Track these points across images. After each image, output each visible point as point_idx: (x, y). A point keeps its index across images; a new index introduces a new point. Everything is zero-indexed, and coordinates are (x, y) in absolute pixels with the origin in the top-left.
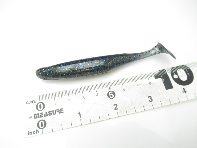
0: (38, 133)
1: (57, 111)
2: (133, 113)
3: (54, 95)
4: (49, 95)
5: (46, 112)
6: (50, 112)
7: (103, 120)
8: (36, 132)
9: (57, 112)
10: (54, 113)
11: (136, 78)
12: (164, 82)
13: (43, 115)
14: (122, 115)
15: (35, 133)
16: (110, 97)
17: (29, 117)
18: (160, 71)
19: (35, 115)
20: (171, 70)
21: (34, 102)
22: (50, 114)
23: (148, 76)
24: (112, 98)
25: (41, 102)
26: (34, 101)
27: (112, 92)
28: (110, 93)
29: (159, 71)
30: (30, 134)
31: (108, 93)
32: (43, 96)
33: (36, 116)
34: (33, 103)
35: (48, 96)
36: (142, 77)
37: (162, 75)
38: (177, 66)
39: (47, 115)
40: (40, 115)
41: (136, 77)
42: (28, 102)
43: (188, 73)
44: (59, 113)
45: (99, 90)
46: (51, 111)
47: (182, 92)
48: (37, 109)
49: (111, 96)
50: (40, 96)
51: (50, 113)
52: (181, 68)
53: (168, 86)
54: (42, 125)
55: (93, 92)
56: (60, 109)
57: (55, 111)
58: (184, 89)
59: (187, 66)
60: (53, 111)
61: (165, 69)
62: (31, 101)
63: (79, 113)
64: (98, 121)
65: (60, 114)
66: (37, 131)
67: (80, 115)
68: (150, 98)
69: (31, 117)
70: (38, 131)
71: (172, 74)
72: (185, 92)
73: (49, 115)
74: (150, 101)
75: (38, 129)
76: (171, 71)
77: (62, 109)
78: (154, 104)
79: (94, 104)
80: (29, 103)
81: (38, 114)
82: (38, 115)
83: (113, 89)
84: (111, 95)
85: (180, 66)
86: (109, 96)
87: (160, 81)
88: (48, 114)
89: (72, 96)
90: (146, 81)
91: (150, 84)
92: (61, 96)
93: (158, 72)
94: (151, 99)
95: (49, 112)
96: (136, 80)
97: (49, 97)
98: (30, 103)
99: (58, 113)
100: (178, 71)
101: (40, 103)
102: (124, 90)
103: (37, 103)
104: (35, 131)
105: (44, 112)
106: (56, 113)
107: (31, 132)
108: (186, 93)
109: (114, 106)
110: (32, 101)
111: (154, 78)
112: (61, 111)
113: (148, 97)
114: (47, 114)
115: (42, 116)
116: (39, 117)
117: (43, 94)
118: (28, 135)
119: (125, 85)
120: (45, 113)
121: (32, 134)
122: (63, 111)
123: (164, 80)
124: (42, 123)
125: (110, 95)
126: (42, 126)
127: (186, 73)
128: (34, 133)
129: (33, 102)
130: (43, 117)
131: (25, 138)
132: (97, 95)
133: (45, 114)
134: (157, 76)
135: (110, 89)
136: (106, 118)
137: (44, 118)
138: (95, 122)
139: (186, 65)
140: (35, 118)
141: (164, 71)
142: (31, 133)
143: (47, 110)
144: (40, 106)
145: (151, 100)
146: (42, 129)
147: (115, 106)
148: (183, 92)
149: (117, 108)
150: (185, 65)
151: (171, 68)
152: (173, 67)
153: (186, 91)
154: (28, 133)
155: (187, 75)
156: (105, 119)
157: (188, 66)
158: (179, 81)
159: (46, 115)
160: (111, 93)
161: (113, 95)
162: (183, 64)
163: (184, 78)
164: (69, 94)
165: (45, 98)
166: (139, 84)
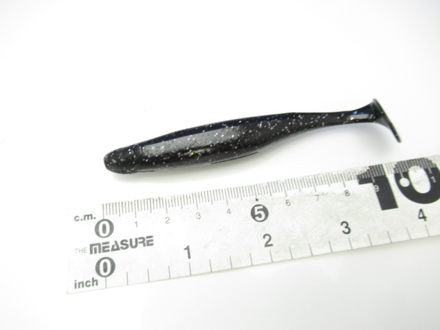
0: (97, 284)
1: (139, 241)
2: (305, 256)
3: (135, 206)
4: (124, 206)
5: (116, 242)
6: (124, 242)
7: (238, 266)
8: (91, 283)
9: (140, 243)
10: (134, 244)
11: (315, 180)
12: (378, 194)
13: (108, 247)
14: (281, 259)
15: (89, 286)
16: (257, 218)
17: (78, 250)
18: (370, 167)
19: (92, 246)
20: (394, 167)
21: (92, 218)
22: (124, 247)
23: (342, 177)
24: (262, 221)
25: (105, 218)
26: (91, 215)
27: (261, 207)
28: (256, 208)
29: (368, 168)
30: (79, 287)
31: (253, 210)
32: (111, 205)
33: (93, 248)
34: (88, 219)
35: (121, 208)
36: (331, 179)
37: (374, 177)
38: (410, 160)
39: (118, 249)
40: (104, 248)
41: (316, 177)
42: (78, 217)
43: (433, 178)
44: (144, 246)
45: (234, 201)
46: (126, 241)
47: (417, 217)
48: (98, 233)
49: (260, 216)
50: (105, 207)
51: (125, 244)
52: (417, 165)
53: (387, 201)
54: (106, 268)
55: (221, 205)
56: (147, 237)
57: (136, 240)
58: (421, 211)
59: (431, 161)
60: (131, 240)
61: (381, 165)
62: (85, 216)
63: (188, 248)
64: (226, 268)
65: (147, 247)
66: (95, 281)
67: (189, 253)
68: (345, 225)
69: (84, 250)
71: (397, 177)
72: (424, 218)
73: (122, 248)
74: (344, 232)
75: (97, 277)
76: (395, 169)
77: (151, 237)
78: (354, 240)
79: (221, 230)
80: (80, 218)
81: (99, 244)
82: (97, 247)
83: (264, 200)
84: (260, 213)
85: (415, 160)
86: (253, 215)
87: (370, 189)
88: (120, 246)
89: (174, 211)
90: (338, 188)
91: (348, 194)
92: (149, 208)
93: (366, 171)
94: (347, 227)
95: (122, 242)
96: (315, 184)
97: (124, 208)
98: (82, 220)
99: (140, 245)
100: (410, 169)
101: (104, 220)
102: (289, 204)
103: (97, 221)
104: (91, 280)
105: (111, 240)
106: (136, 246)
107: (82, 282)
108: (425, 220)
109: (264, 237)
110: (88, 216)
111: (356, 182)
112: (148, 241)
113: (342, 224)
114: (118, 246)
115: (106, 249)
116: (100, 252)
117: (111, 202)
118: (76, 287)
119: (292, 193)
120: (114, 244)
121: (83, 286)
122: (152, 241)
123: (378, 188)
124: (105, 264)
125: (257, 213)
126: (105, 270)
127: (429, 176)
128: (88, 284)
129: (90, 217)
130: (108, 251)
132: (229, 212)
133: (113, 246)
134: (363, 180)
135: (257, 200)
136: (244, 264)
137: (110, 254)
138: (220, 271)
139: (429, 159)
140: (91, 253)
141: (379, 168)
142: (81, 285)
143: (117, 236)
144: (104, 227)
145: (347, 230)
146: (104, 278)
147: (267, 238)
148: (420, 218)
149: (269, 243)
150: (427, 159)
151: (396, 163)
153: (426, 215)
154: (76, 284)
155: (431, 181)
156: (243, 266)
157: (433, 162)
158: (410, 193)
159: (116, 248)
160: (259, 210)
161: (262, 213)
162: (422, 157)
163: (423, 187)
164: (168, 206)
165: (115, 211)
166: (323, 194)
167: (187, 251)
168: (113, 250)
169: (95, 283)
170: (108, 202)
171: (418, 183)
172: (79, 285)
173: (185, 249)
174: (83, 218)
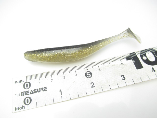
0: (24, 108)
1: (41, 89)
2: (108, 90)
3: (39, 76)
4: (35, 76)
5: (32, 90)
6: (35, 90)
8: (22, 108)
9: (41, 90)
10: (39, 91)
11: (109, 61)
12: (134, 63)
13: (29, 93)
14: (98, 92)
15: (21, 109)
16: (88, 77)
17: (16, 95)
18: (130, 54)
19: (22, 93)
20: (140, 53)
21: (22, 82)
22: (35, 92)
23: (120, 58)
24: (90, 78)
25: (27, 81)
26: (22, 81)
27: (89, 72)
28: (87, 73)
29: (129, 54)
30: (17, 110)
31: (86, 73)
32: (30, 76)
33: (22, 94)
34: (21, 82)
36: (115, 59)
37: (132, 57)
38: (146, 50)
39: (33, 93)
40: (27, 93)
41: (110, 59)
42: (17, 82)
43: (156, 55)
44: (43, 91)
45: (78, 71)
46: (36, 90)
48: (24, 88)
49: (89, 76)
50: (27, 77)
51: (35, 91)
52: (149, 51)
53: (139, 66)
55: (73, 73)
56: (44, 88)
57: (40, 89)
58: (153, 68)
59: (154, 49)
60: (38, 89)
61: (135, 52)
62: (19, 81)
63: (61, 91)
64: (77, 97)
65: (44, 92)
67: (61, 92)
68: (123, 76)
69: (19, 95)
70: (24, 107)
71: (142, 56)
72: (154, 71)
73: (34, 93)
74: (123, 79)
75: (24, 105)
76: (140, 54)
77: (46, 87)
78: (127, 82)
79: (73, 82)
81: (25, 92)
82: (24, 93)
83: (90, 69)
84: (89, 75)
85: (148, 49)
87: (131, 62)
88: (33, 92)
89: (55, 76)
90: (118, 62)
91: (123, 65)
92: (45, 76)
93: (129, 55)
94: (124, 77)
96: (110, 62)
98: (18, 83)
99: (42, 91)
100: (146, 53)
101: (27, 82)
102: (100, 70)
103: (24, 83)
104: (22, 107)
105: (30, 90)
107: (18, 108)
108: (155, 72)
109: (91, 84)
110: (20, 81)
111: (125, 60)
112: (44, 89)
113: (122, 76)
115: (28, 94)
116: (25, 95)
117: (30, 75)
118: (16, 110)
119: (101, 66)
121: (19, 109)
122: (46, 89)
123: (134, 61)
124: (28, 100)
125: (87, 75)
126: (28, 102)
127: (154, 55)
128: (21, 108)
129: (21, 81)
130: (29, 94)
131: (12, 113)
132: (76, 75)
133: (31, 92)
134: (128, 58)
135: (87, 70)
137: (29, 96)
138: (74, 99)
139: (153, 48)
140: (22, 96)
141: (134, 53)
142: (18, 109)
144: (27, 85)
145: (124, 78)
146: (27, 105)
147: (92, 84)
148: (152, 71)
149: (93, 86)
150: (152, 49)
151: (140, 51)
152: (141, 50)
154: (16, 108)
155: (155, 56)
156: (83, 96)
157: (155, 49)
158: (148, 62)
160: (88, 73)
161: (90, 74)
162: (150, 48)
163: (152, 58)
164: (52, 75)
165: (31, 78)
166: (113, 65)
167: (60, 92)
168: (31, 94)
169: (23, 107)
170: (28, 75)
171: (150, 58)
172: (17, 109)
173: (59, 91)
174: (18, 82)
